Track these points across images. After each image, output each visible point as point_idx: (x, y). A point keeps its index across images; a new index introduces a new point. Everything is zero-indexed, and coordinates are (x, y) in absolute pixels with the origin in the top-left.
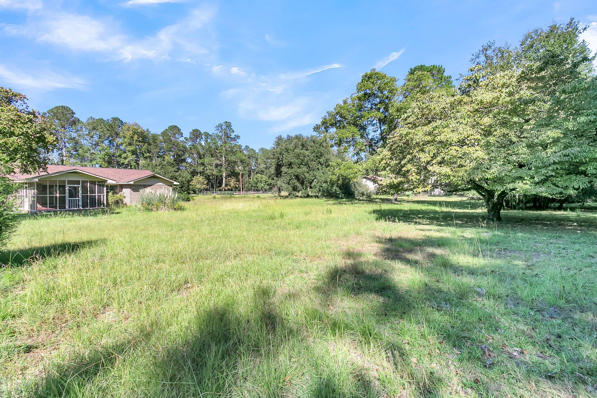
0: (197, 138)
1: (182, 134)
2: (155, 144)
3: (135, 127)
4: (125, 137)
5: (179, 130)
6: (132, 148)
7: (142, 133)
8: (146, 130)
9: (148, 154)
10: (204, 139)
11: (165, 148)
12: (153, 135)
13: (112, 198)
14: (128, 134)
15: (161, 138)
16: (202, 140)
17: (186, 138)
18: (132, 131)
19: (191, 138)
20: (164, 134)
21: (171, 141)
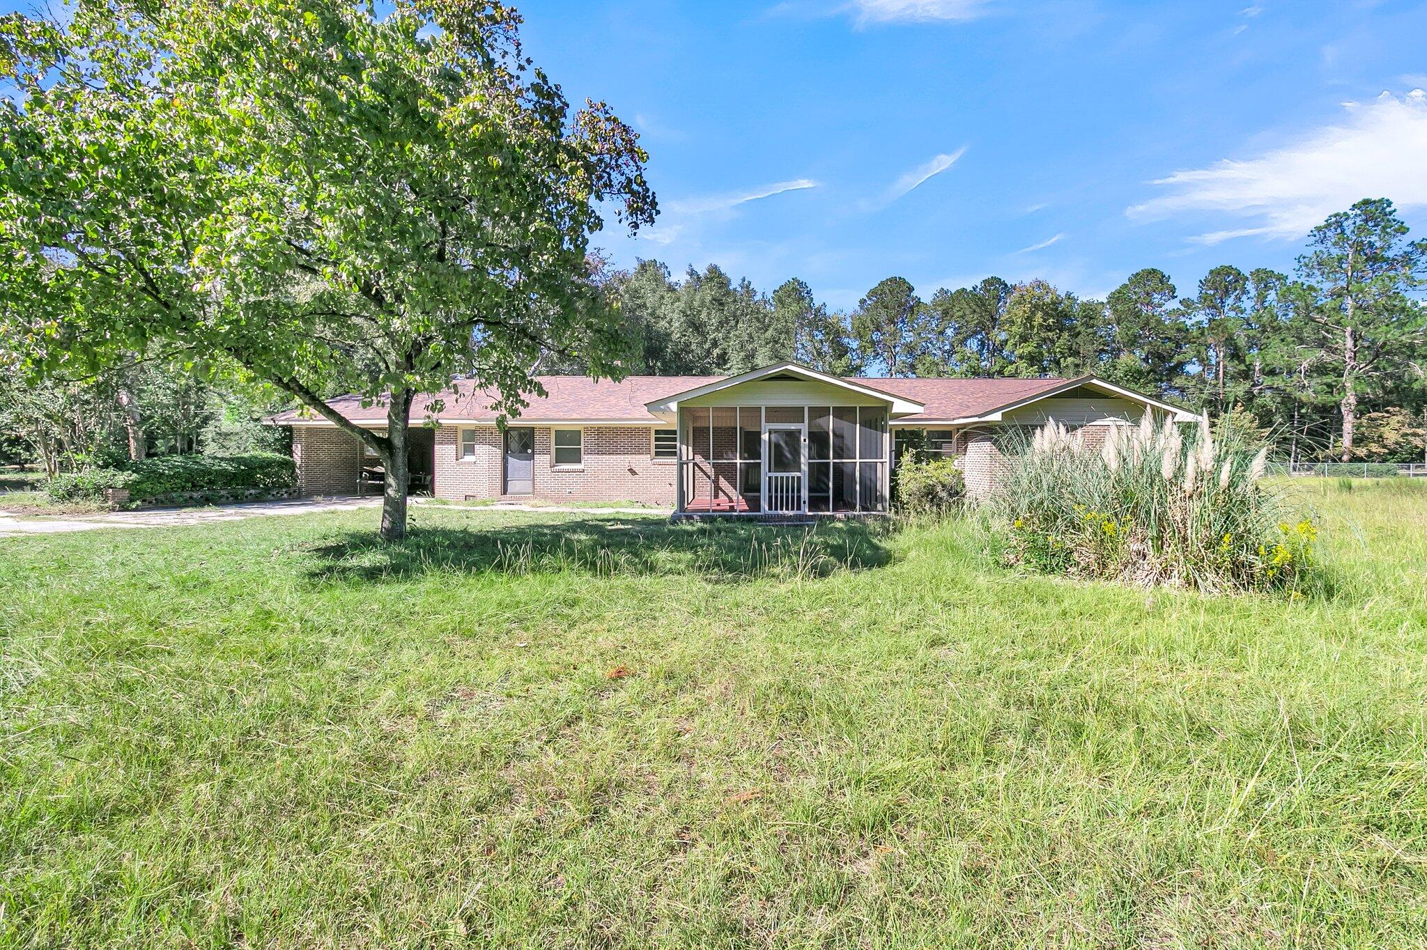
0: (1227, 293)
1: (1173, 289)
2: (1090, 330)
3: (1037, 292)
4: (1012, 323)
5: (1163, 279)
6: (1030, 349)
7: (1056, 303)
8: (1063, 295)
9: (1070, 360)
10: (1253, 293)
11: (1118, 338)
12: (1084, 304)
13: (913, 478)
14: (1019, 313)
15: (1108, 313)
16: (1244, 298)
17: (1186, 303)
18: (1030, 303)
19: (1203, 298)
20: (1118, 299)
21: (1137, 315)
